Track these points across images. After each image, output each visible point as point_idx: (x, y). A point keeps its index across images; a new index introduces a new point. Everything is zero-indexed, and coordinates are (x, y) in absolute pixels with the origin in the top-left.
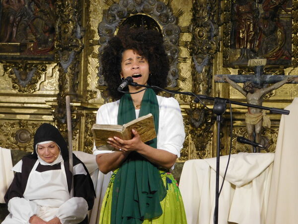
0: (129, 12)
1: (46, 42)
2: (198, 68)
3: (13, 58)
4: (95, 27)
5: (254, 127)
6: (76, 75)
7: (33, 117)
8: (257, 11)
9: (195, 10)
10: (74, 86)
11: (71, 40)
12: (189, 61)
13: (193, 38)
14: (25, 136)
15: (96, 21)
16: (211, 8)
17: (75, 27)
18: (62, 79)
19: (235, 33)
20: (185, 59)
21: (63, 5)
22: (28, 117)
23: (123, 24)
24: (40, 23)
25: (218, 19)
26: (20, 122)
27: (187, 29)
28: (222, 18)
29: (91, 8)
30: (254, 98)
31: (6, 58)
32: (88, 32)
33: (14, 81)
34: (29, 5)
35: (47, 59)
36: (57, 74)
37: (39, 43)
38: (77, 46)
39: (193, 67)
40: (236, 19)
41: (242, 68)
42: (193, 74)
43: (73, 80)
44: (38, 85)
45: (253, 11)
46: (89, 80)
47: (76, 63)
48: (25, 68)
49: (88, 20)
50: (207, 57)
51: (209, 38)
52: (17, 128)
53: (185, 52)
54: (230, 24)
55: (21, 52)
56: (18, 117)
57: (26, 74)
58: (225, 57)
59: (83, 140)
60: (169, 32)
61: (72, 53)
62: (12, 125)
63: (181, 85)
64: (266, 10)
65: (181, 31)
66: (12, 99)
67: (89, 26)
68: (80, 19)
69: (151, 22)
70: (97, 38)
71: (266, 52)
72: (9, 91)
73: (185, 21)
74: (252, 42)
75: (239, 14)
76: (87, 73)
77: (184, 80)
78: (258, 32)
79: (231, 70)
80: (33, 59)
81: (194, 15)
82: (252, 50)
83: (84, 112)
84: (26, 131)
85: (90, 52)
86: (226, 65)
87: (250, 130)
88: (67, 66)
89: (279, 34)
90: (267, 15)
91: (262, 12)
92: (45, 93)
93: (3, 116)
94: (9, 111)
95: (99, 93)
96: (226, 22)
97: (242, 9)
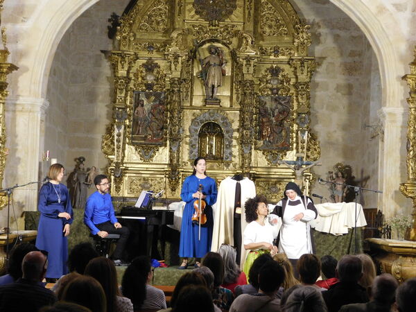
0: (206, 120)
1: (158, 135)
2: (246, 151)
3: (141, 143)
4: (187, 128)
6: (178, 151)
7: (153, 176)
8: (272, 121)
11: (177, 135)
12: (237, 147)
13: (242, 136)
14: (147, 186)
15: (187, 124)
17: (179, 129)
18: (171, 156)
19: (261, 132)
20: (235, 146)
22: (149, 175)
23: (203, 126)
24: (154, 125)
26: (144, 178)
27: (238, 130)
28: (254, 124)
29: (185, 118)
30: (299, 173)
31: (136, 144)
33: (141, 156)
34: (149, 114)
35: (159, 145)
37: (154, 135)
38: (180, 139)
39: (242, 150)
40: (261, 125)
41: (264, 151)
42: (243, 154)
44: (154, 159)
45: (270, 121)
46: (184, 157)
48: (148, 149)
49: (183, 124)
50: (250, 145)
51: (251, 136)
52: (142, 181)
53: (234, 142)
54: (258, 127)
55: (144, 140)
56: (143, 175)
57: (148, 152)
58: (255, 144)
60: (228, 132)
61: (178, 143)
62: (140, 180)
63: (233, 159)
64: (277, 121)
65: (233, 131)
66: (139, 166)
67: (184, 128)
69: (215, 125)
70: (188, 134)
71: (277, 143)
72: (138, 161)
73: (236, 125)
74: (269, 137)
75: (263, 122)
76: (182, 152)
77: (235, 157)
78: (273, 132)
79: (259, 152)
80: (152, 144)
82: (269, 141)
84: (147, 183)
85: (185, 141)
86: (256, 149)
88: (175, 149)
89: (283, 133)
90: (278, 123)
91: (274, 121)
92: (157, 162)
93: (134, 175)
94: (137, 172)
95: (189, 163)
96: (256, 126)
97: (264, 120)
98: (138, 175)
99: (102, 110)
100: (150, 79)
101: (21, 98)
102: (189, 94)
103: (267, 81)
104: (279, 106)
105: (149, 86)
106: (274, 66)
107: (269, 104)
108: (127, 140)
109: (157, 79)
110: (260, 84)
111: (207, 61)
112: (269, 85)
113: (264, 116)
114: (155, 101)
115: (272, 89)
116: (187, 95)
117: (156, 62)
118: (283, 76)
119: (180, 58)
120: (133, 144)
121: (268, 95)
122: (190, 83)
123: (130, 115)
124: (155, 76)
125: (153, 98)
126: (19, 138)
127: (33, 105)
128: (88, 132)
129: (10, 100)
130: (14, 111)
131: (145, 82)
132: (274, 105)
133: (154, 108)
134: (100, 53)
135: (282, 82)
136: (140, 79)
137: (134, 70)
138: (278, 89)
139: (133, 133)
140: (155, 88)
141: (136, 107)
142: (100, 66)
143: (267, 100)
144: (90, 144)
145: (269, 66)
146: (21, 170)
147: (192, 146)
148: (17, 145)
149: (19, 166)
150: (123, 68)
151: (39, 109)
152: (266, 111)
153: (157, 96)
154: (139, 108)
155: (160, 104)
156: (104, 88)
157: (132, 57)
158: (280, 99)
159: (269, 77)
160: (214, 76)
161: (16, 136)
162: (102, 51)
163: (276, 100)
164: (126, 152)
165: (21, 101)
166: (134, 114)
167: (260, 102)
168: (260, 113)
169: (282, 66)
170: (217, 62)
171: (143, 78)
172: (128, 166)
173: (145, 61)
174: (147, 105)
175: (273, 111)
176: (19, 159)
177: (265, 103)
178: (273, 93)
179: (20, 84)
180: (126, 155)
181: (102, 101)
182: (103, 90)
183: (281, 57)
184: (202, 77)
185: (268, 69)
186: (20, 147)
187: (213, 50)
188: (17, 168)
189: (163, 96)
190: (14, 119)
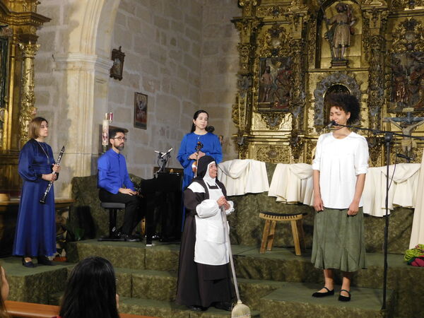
0: (332, 83)
1: (284, 102)
2: (372, 114)
3: (266, 111)
4: (312, 92)
5: (407, 148)
6: (301, 119)
7: (278, 144)
8: (407, 80)
9: (370, 80)
10: (301, 126)
11: (298, 100)
12: (367, 110)
13: (369, 97)
14: (274, 154)
15: (312, 89)
16: (380, 80)
17: (301, 93)
18: (294, 122)
19: (394, 93)
20: (364, 109)
21: (294, 80)
22: (275, 143)
23: (328, 90)
24: (281, 91)
25: (384, 85)
26: (271, 146)
27: (366, 92)
28: (386, 85)
29: (310, 82)
30: (406, 131)
31: (262, 111)
32: (308, 95)
33: (267, 124)
35: (285, 111)
36: (291, 119)
37: (281, 102)
38: (302, 103)
39: (369, 113)
40: (394, 85)
41: (398, 114)
42: (369, 118)
43: (300, 122)
44: (280, 126)
45: (405, 80)
46: (309, 122)
47: (302, 112)
48: (273, 117)
49: (308, 88)
50: (377, 107)
51: (379, 97)
52: (269, 149)
53: (364, 105)
54: (391, 88)
55: (271, 107)
56: (270, 143)
57: (274, 120)
58: (388, 107)
59: (306, 156)
61: (299, 107)
62: (267, 148)
63: (362, 124)
64: (412, 79)
65: (362, 93)
66: (266, 133)
67: (309, 92)
68: (303, 88)
69: (344, 89)
70: (313, 98)
71: (413, 103)
72: (264, 129)
73: (364, 87)
74: (404, 98)
75: (396, 82)
76: (307, 118)
77: (364, 121)
79: (392, 114)
80: (278, 111)
81: (369, 84)
82: (404, 103)
83: (306, 140)
84: (273, 151)
85: (309, 106)
86: (389, 112)
87: (404, 149)
88: (296, 115)
89: (420, 93)
90: (413, 82)
91: (410, 80)
92: (284, 130)
93: (261, 143)
94: (264, 140)
95: (315, 129)
96: (388, 87)
97: (398, 79)
98: (264, 143)
99: (232, 79)
100: (277, 44)
101: (70, 55)
102: (314, 56)
103: (401, 36)
104: (415, 63)
105: (275, 52)
106: (409, 18)
107: (404, 62)
108: (254, 108)
109: (282, 44)
110: (393, 41)
111: (334, 20)
112: (404, 41)
113: (397, 75)
114: (281, 66)
115: (406, 45)
116: (312, 57)
117: (282, 26)
118: (418, 29)
119: (301, 18)
120: (259, 112)
121: (402, 52)
122: (315, 45)
123: (256, 83)
124: (281, 41)
125: (279, 64)
126: (70, 99)
127: (84, 63)
128: (219, 102)
129: (61, 58)
130: (65, 70)
131: (270, 47)
132: (410, 62)
133: (280, 74)
134: (229, 23)
135: (418, 36)
136: (266, 45)
137: (259, 36)
138: (413, 44)
139: (259, 101)
140: (281, 53)
141: (263, 73)
142: (230, 36)
143: (401, 57)
144: (221, 113)
145: (403, 20)
146: (71, 133)
147: (317, 110)
148: (68, 106)
149: (70, 129)
150: (246, 34)
151: (92, 67)
152: (400, 69)
153: (283, 61)
154: (265, 75)
155: (286, 69)
156: (234, 57)
157: (255, 22)
158: (416, 55)
159: (403, 32)
160: (340, 35)
161: (67, 96)
162: (232, 21)
163: (411, 57)
164: (253, 120)
165: (71, 58)
166: (260, 82)
167: (393, 61)
168: (394, 72)
169: (418, 19)
170: (344, 19)
171: (269, 44)
172: (254, 134)
173: (270, 27)
174: (274, 70)
175: (408, 69)
176: (70, 121)
177: (400, 61)
178: (407, 49)
179: (71, 41)
180: (253, 123)
181: (233, 71)
182: (233, 60)
183: (417, 8)
184: (328, 38)
185: (402, 23)
186: (71, 109)
187: (340, 8)
188: (68, 131)
189: (289, 60)
190: (65, 79)
